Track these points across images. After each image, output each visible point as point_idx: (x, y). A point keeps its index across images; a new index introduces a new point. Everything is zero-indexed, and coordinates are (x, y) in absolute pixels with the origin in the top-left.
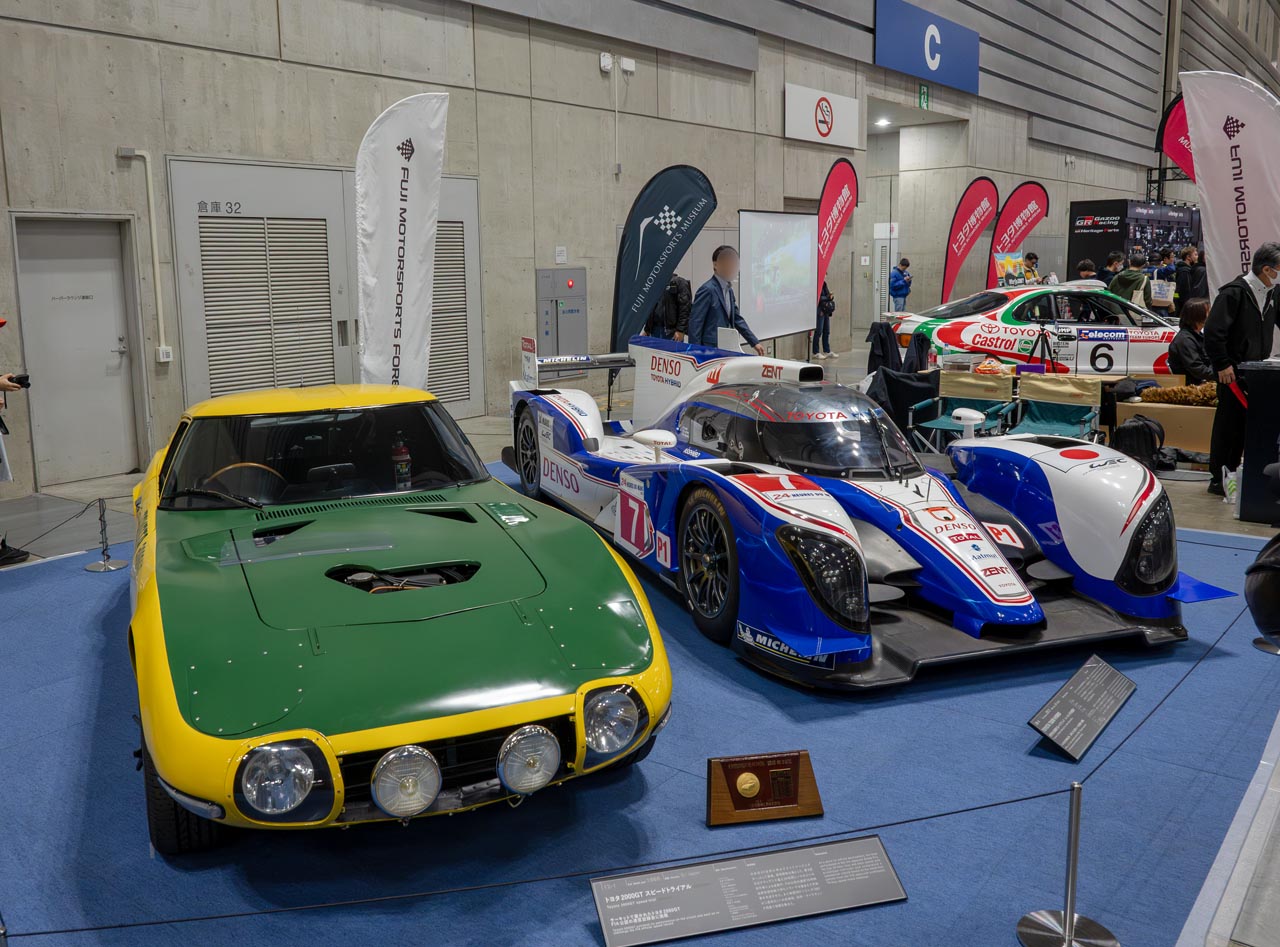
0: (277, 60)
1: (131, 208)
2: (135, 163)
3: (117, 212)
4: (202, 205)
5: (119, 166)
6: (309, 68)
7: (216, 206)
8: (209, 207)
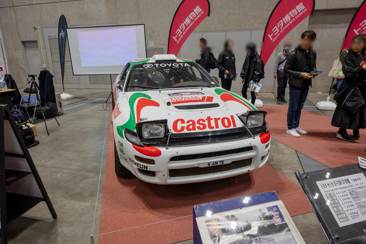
0: (61, 2)
1: (37, 38)
2: (37, 29)
3: (35, 39)
4: (49, 37)
5: (34, 30)
6: (68, 2)
7: (51, 37)
8: (50, 37)
